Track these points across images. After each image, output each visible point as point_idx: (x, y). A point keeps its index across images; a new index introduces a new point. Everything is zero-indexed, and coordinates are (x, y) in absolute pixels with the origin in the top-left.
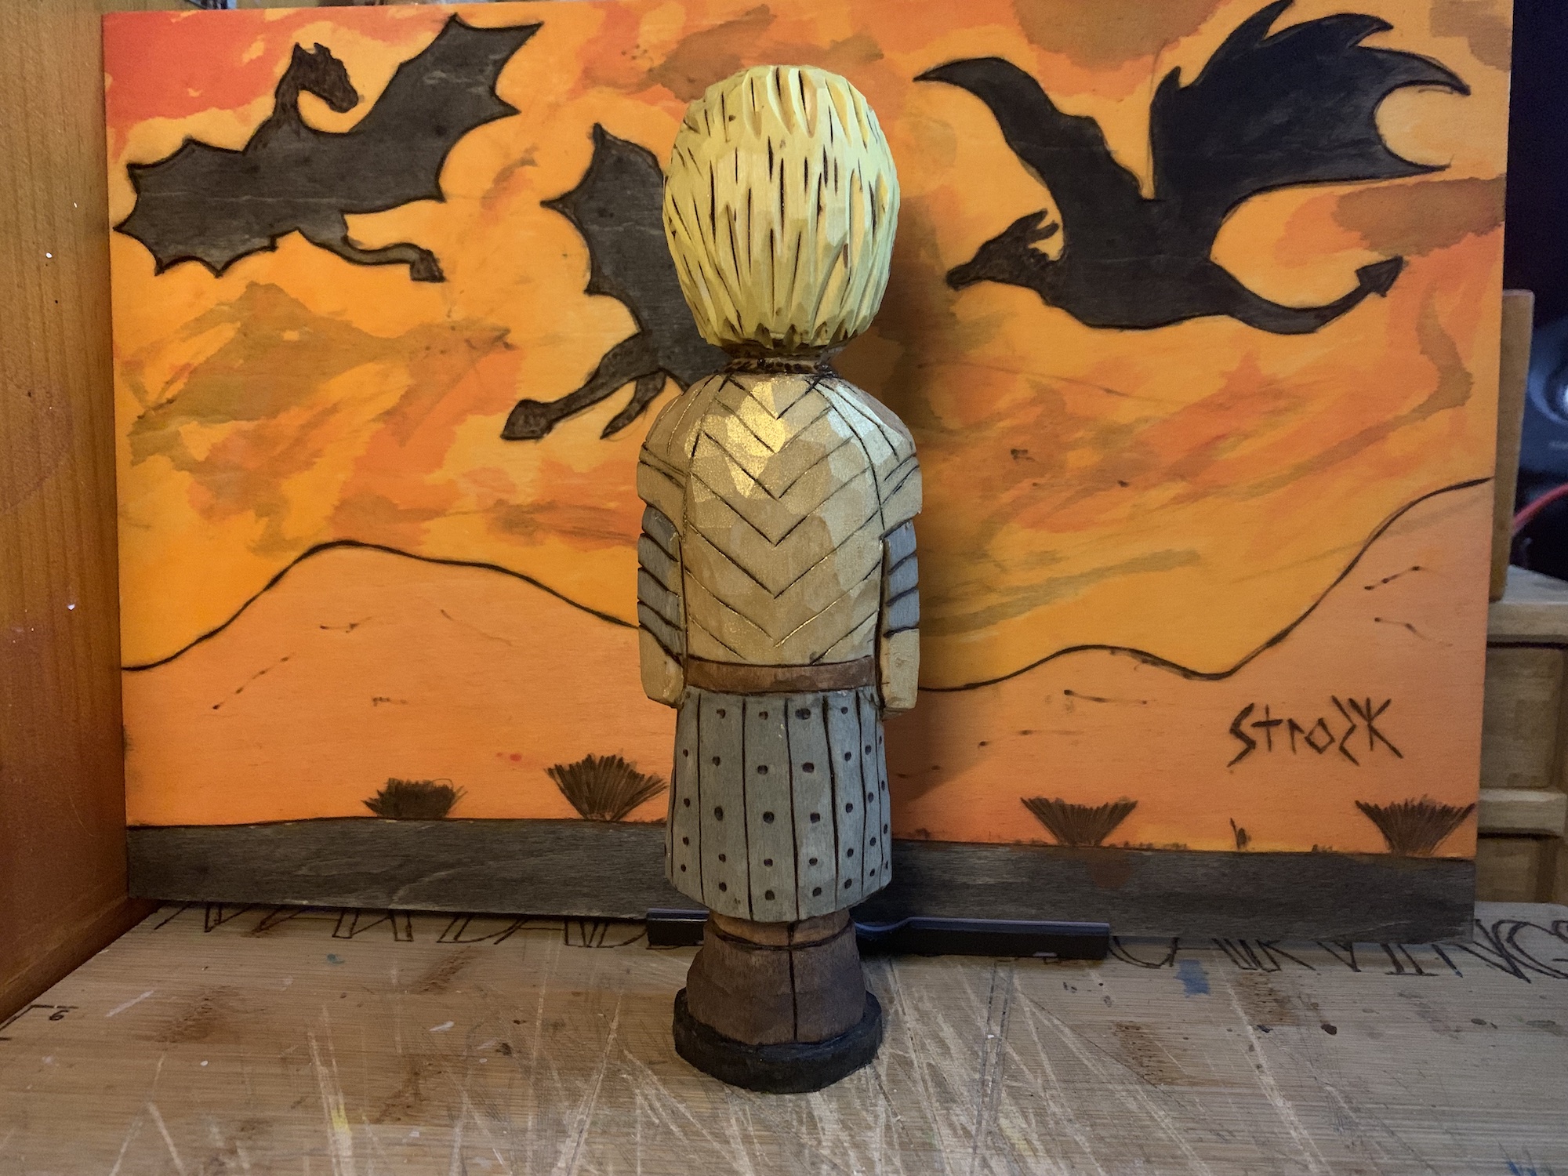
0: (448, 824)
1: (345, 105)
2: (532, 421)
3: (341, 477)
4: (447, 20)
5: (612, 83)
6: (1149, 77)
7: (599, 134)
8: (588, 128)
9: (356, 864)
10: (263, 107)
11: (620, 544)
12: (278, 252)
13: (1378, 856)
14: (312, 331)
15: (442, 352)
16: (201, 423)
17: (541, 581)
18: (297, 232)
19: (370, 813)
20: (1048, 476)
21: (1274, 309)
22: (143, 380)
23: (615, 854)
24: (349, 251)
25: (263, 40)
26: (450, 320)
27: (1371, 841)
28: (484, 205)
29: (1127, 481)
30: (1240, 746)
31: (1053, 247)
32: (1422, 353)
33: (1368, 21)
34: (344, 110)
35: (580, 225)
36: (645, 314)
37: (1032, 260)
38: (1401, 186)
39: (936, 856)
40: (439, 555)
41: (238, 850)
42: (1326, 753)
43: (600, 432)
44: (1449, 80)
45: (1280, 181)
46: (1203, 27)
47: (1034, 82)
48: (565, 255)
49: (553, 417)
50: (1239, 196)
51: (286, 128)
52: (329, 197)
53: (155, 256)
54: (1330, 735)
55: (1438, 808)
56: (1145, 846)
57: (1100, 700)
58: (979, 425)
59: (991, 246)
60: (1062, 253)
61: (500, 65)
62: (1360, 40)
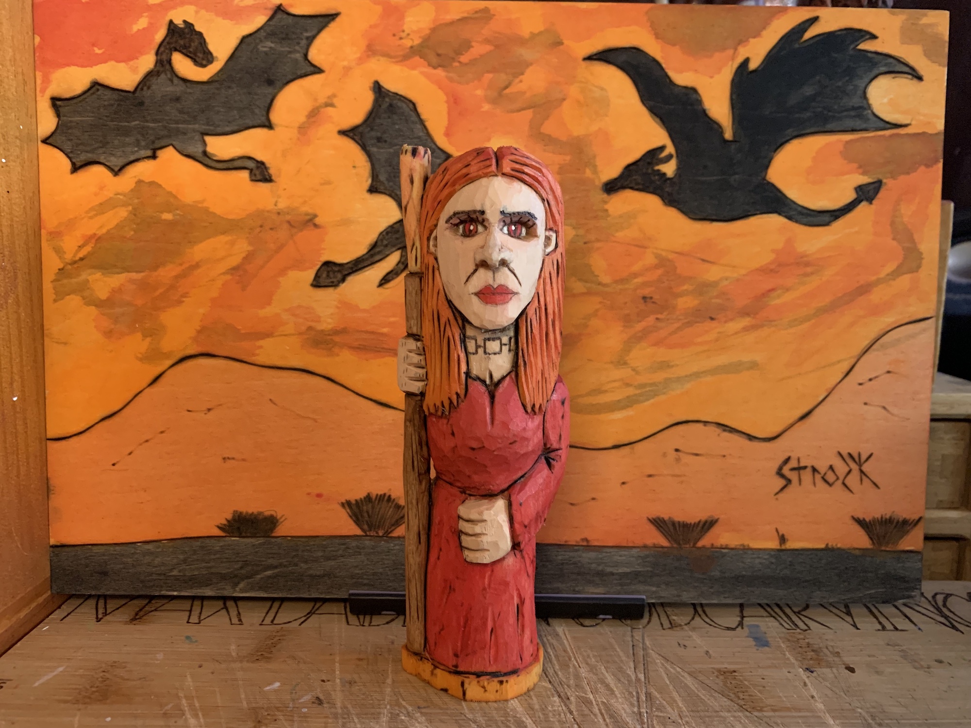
0: (273, 540)
1: (204, 62)
2: (331, 275)
3: (202, 311)
4: (276, 8)
5: (386, 55)
6: (730, 63)
7: (377, 88)
8: (369, 83)
9: (210, 568)
10: (147, 62)
11: (390, 356)
12: (158, 160)
13: (867, 549)
14: (181, 213)
15: (271, 229)
16: (103, 274)
17: (337, 379)
18: (171, 148)
19: (222, 534)
20: (665, 313)
22: (62, 244)
23: (384, 557)
24: (207, 160)
25: (147, 17)
26: (276, 208)
27: (861, 540)
28: (299, 132)
29: (713, 317)
30: (782, 482)
31: (669, 169)
32: (894, 239)
33: (863, 33)
34: (204, 66)
35: (364, 147)
37: (657, 177)
38: (881, 136)
39: (592, 555)
40: (268, 363)
41: (129, 560)
42: (833, 487)
43: (377, 281)
44: (910, 71)
45: (808, 131)
46: (764, 33)
47: (658, 64)
48: (354, 167)
49: (346, 273)
50: (784, 140)
51: (163, 76)
52: (194, 124)
53: (71, 161)
54: (836, 475)
55: (901, 520)
56: (724, 547)
57: (697, 455)
58: (622, 281)
59: (631, 168)
60: (675, 172)
61: (311, 40)
62: (857, 46)
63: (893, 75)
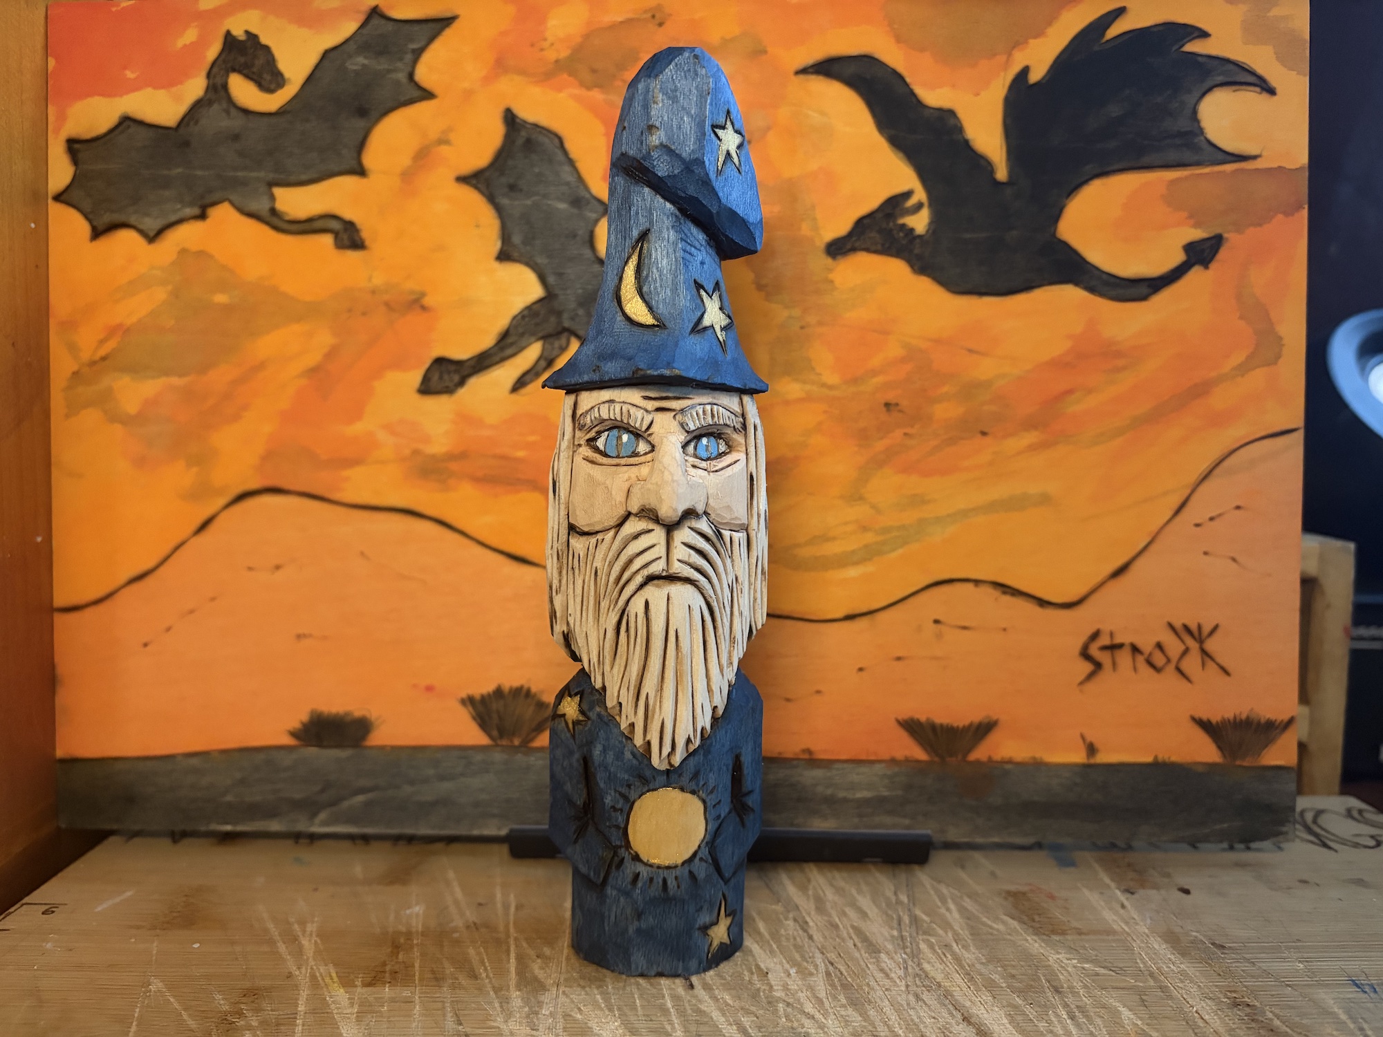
0: (366, 751)
1: (273, 86)
2: (446, 377)
3: (268, 429)
5: (522, 72)
6: (1002, 74)
7: (510, 119)
8: (498, 112)
9: (279, 790)
10: (196, 87)
12: (208, 221)
13: (1212, 766)
14: (241, 294)
15: (364, 314)
16: (132, 379)
17: (453, 524)
18: (227, 204)
19: (293, 742)
20: (917, 426)
21: (1113, 280)
22: (77, 339)
23: (522, 776)
24: (275, 221)
25: (196, 27)
26: (370, 285)
27: (1205, 752)
28: (402, 181)
29: (985, 430)
30: (1088, 667)
31: (920, 222)
32: (1241, 318)
33: (1189, 30)
34: (272, 92)
35: (491, 199)
36: (551, 280)
37: (901, 234)
38: (1219, 172)
39: (818, 773)
40: (359, 501)
41: (165, 780)
42: (1164, 673)
44: (1257, 81)
45: (1116, 167)
46: (1051, 31)
47: (901, 77)
48: (477, 226)
49: (466, 373)
50: (1082, 180)
51: (216, 107)
52: (258, 171)
53: (91, 224)
54: (1167, 656)
55: (1263, 721)
56: (1006, 760)
57: (965, 628)
58: (855, 381)
59: (865, 221)
60: (927, 228)
61: (418, 53)
62: (1183, 45)
63: (1234, 88)
